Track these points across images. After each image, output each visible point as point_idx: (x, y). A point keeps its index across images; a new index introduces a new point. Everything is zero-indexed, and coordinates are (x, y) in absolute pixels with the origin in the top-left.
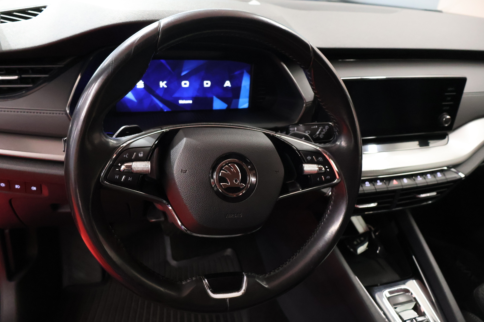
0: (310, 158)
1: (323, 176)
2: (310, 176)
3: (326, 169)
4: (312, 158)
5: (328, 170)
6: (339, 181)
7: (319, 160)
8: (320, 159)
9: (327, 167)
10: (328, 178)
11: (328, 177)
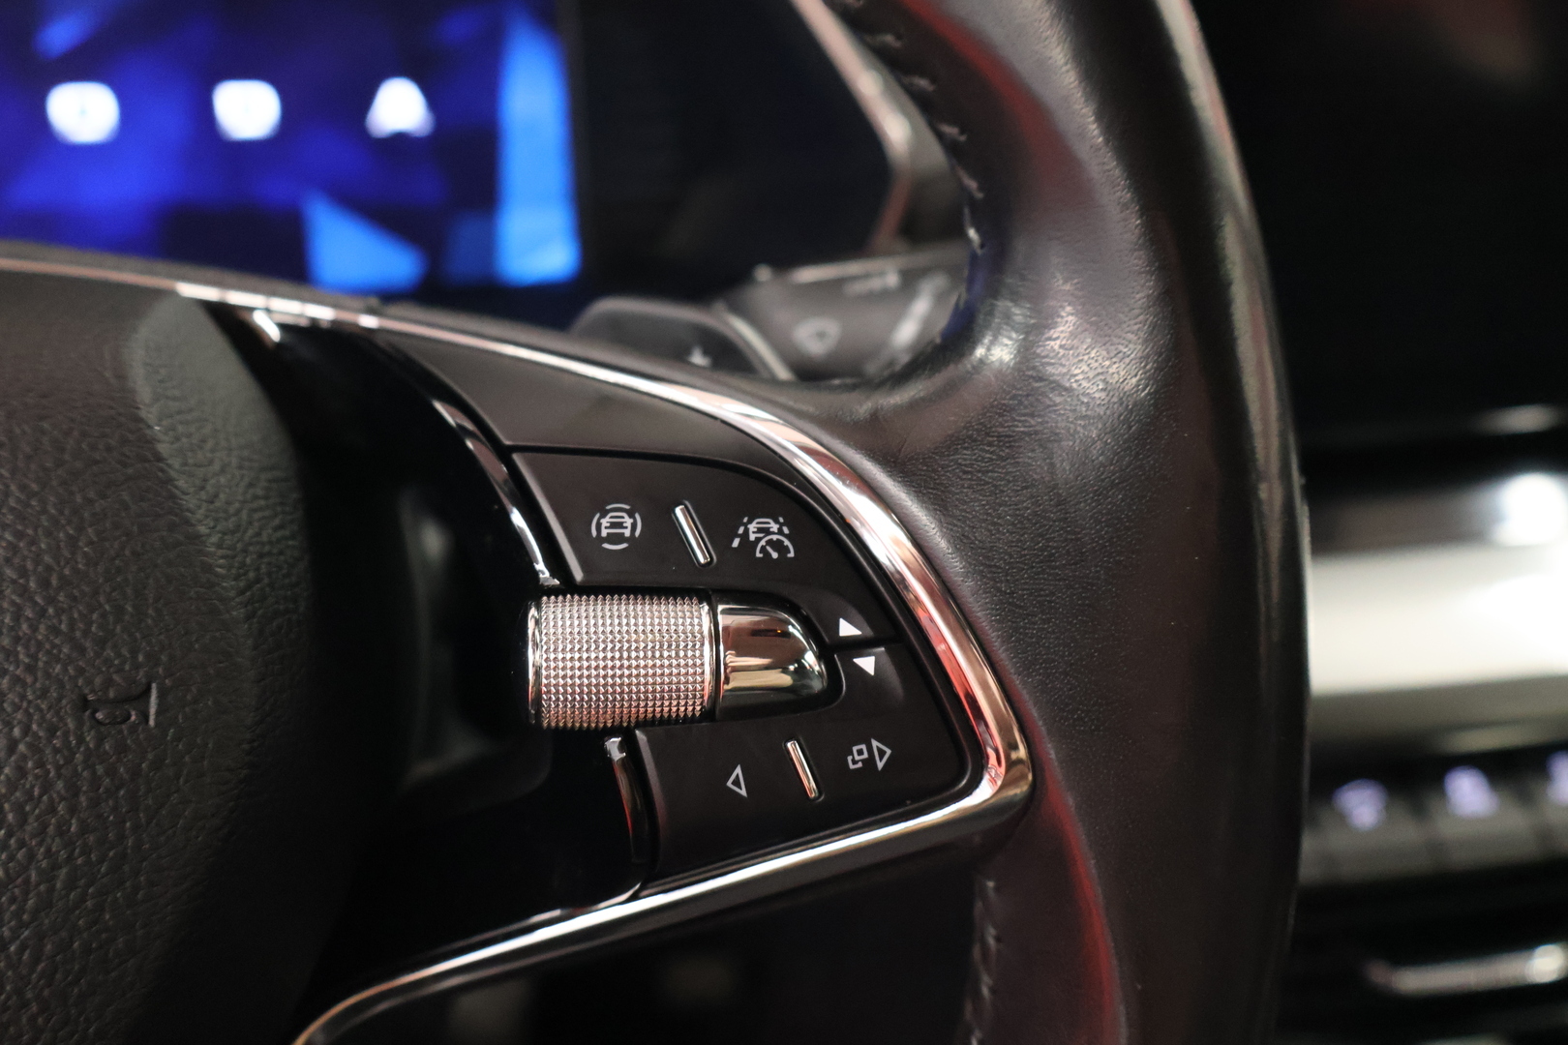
0: (630, 524)
1: (793, 748)
2: (629, 744)
3: (834, 650)
4: (663, 530)
5: (867, 663)
6: (1020, 790)
7: (748, 546)
8: (765, 532)
9: (846, 629)
10: (870, 762)
11: (870, 753)
